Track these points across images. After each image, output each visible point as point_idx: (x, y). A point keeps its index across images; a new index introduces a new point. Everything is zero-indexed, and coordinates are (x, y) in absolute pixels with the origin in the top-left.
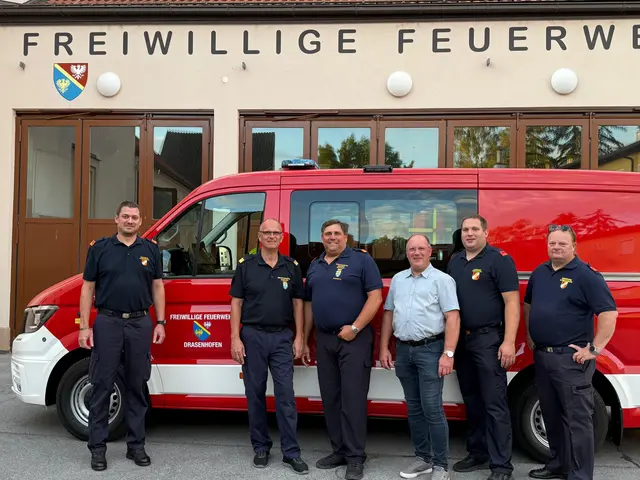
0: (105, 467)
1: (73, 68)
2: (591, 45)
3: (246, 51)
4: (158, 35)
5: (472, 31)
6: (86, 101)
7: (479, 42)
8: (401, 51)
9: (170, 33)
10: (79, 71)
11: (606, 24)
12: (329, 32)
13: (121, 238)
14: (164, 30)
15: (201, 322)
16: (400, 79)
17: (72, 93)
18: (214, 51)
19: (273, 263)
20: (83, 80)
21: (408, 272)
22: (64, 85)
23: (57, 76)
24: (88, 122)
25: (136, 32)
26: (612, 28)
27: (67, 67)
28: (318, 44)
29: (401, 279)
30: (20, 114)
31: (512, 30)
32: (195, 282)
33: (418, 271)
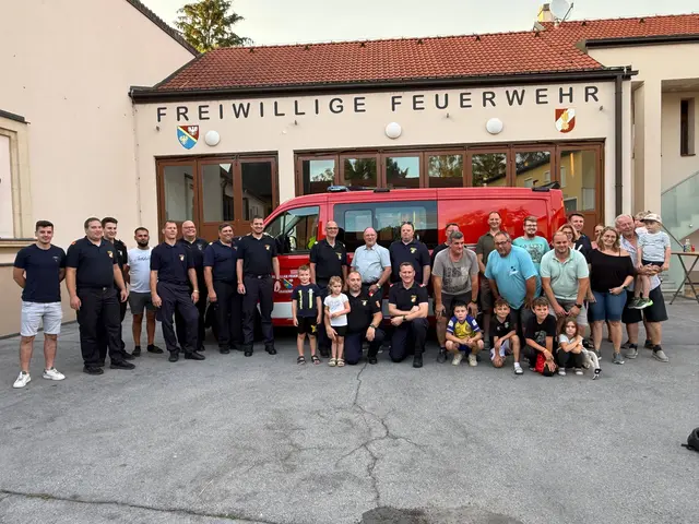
0: (251, 355)
1: (190, 129)
2: (511, 103)
3: (297, 113)
4: (241, 105)
5: (437, 96)
6: (199, 149)
7: (442, 103)
8: (393, 109)
9: (249, 105)
10: (193, 131)
11: (519, 89)
12: (348, 100)
13: (255, 236)
14: (245, 102)
15: (288, 279)
16: (394, 127)
17: (189, 145)
18: (277, 114)
19: (333, 246)
20: (196, 136)
21: (365, 247)
22: (184, 140)
23: (180, 134)
24: (200, 162)
25: (228, 104)
26: (523, 91)
27: (185, 128)
28: (342, 107)
29: (361, 250)
30: (158, 159)
31: (462, 95)
32: (290, 257)
33: (370, 246)
